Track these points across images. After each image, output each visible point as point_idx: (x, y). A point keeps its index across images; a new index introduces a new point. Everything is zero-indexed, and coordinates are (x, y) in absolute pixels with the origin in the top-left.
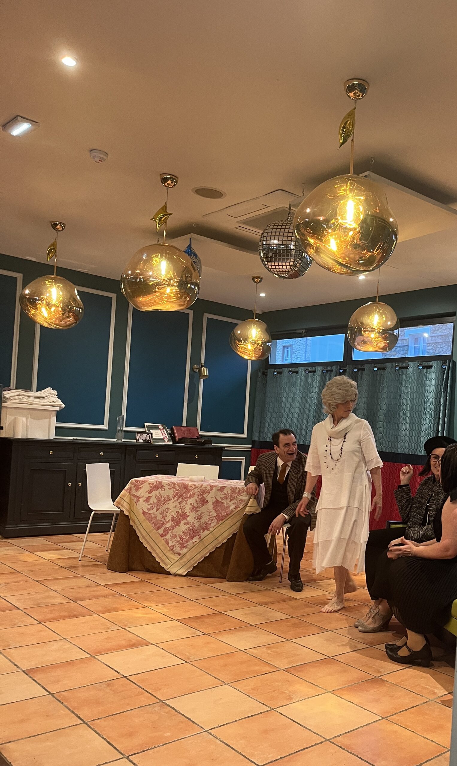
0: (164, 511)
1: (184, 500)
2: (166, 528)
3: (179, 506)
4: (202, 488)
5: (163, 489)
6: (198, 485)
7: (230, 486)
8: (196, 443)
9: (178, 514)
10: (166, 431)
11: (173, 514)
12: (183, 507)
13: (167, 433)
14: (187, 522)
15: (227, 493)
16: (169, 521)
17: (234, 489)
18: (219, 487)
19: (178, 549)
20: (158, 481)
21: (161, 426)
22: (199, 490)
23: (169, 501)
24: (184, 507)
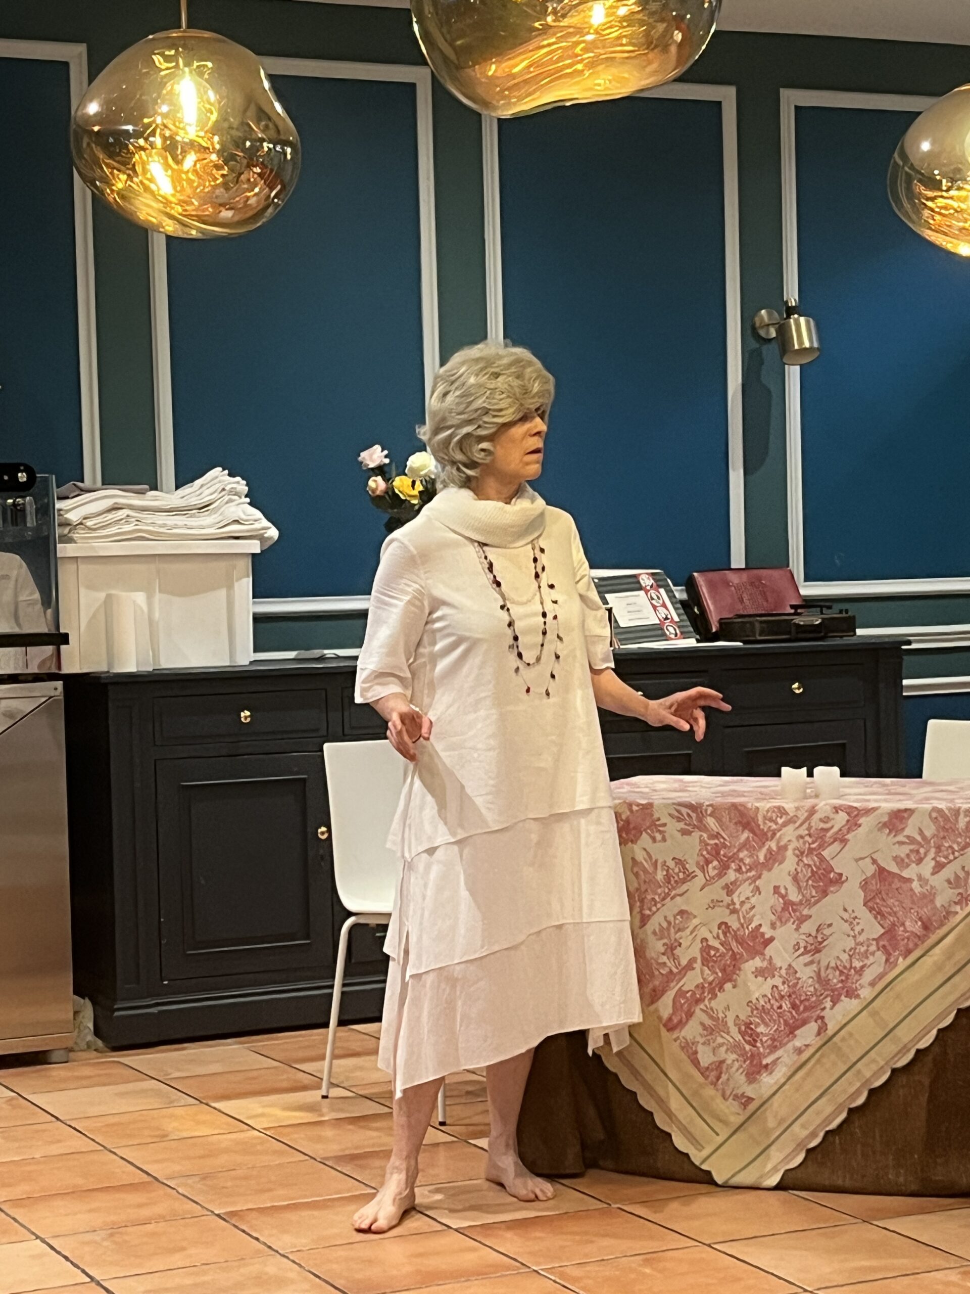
0: (669, 923)
1: (745, 876)
2: (681, 993)
3: (727, 900)
4: (815, 822)
5: (658, 837)
6: (797, 809)
7: (928, 807)
8: (789, 633)
9: (725, 934)
10: (669, 592)
11: (709, 936)
12: (742, 903)
13: (672, 603)
14: (765, 964)
15: (919, 838)
16: (690, 966)
17: (946, 819)
18: (882, 815)
19: (738, 1080)
20: (638, 805)
21: (645, 577)
22: (803, 831)
23: (684, 881)
24: (747, 906)
